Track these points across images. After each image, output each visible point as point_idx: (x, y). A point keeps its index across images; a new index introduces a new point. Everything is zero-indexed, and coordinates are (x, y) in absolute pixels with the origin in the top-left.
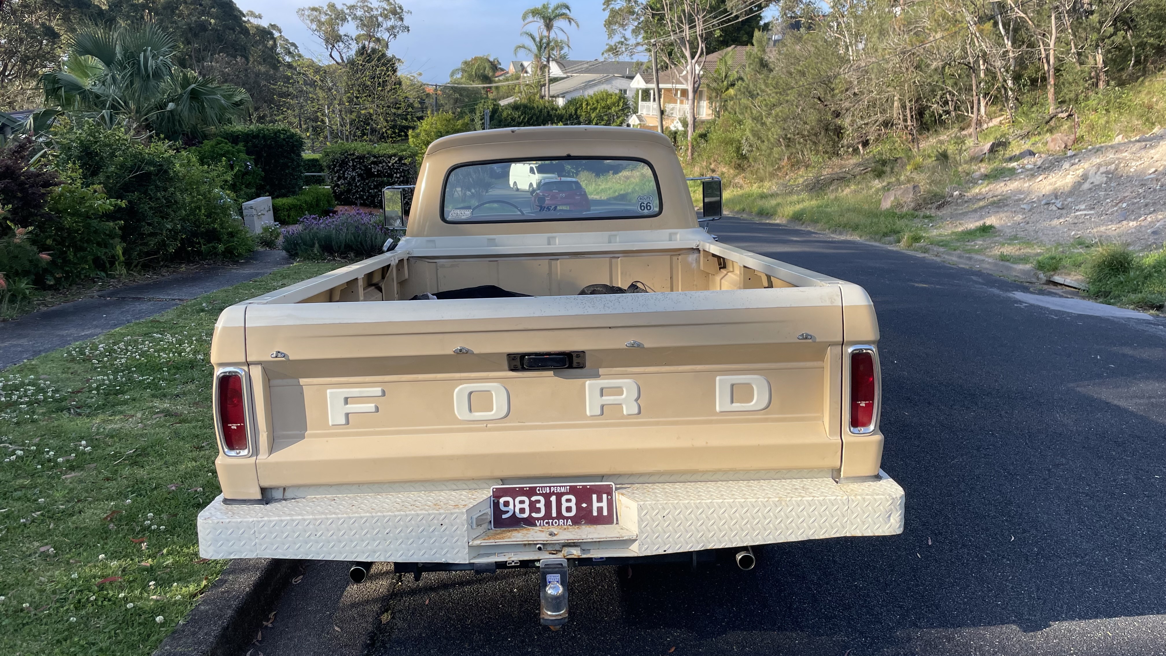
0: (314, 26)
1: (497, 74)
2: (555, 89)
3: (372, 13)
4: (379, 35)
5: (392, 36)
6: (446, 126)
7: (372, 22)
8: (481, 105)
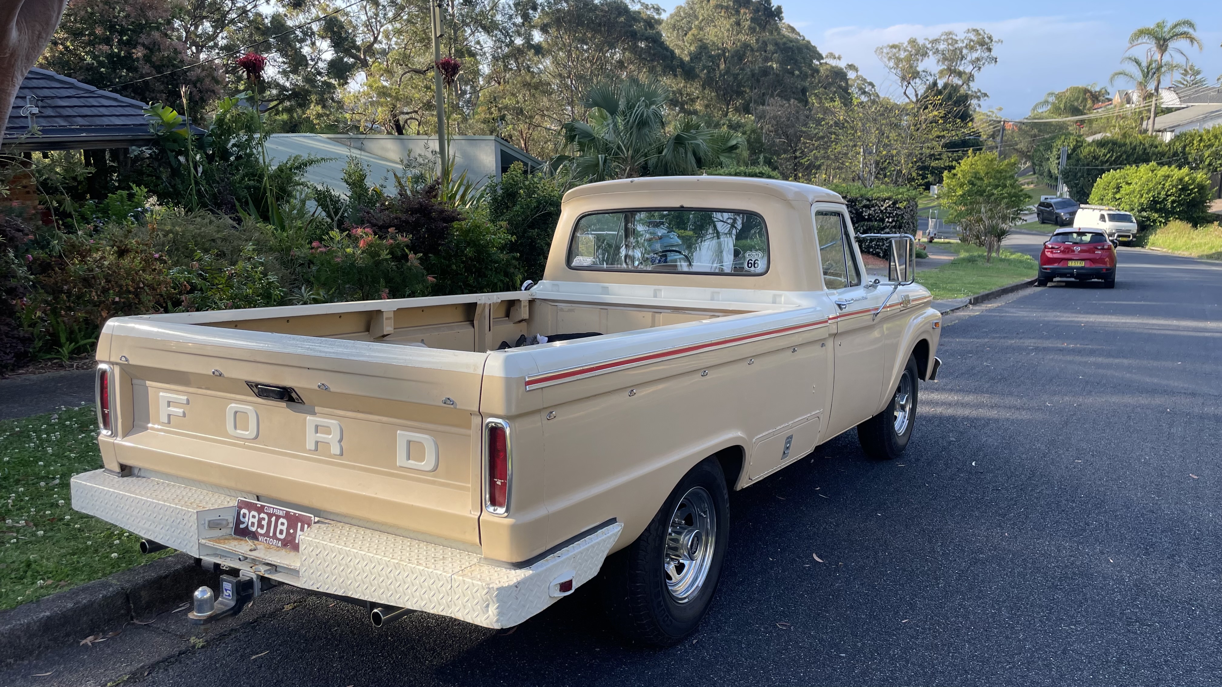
0: (892, 64)
1: (1096, 106)
2: (1162, 121)
3: (956, 46)
4: (961, 68)
5: (975, 69)
6: (986, 166)
7: (955, 54)
8: (1059, 142)
